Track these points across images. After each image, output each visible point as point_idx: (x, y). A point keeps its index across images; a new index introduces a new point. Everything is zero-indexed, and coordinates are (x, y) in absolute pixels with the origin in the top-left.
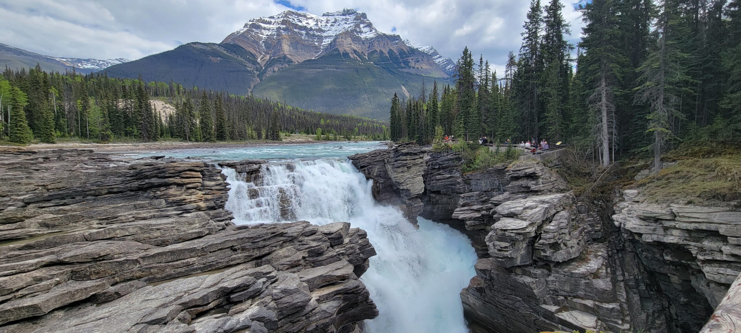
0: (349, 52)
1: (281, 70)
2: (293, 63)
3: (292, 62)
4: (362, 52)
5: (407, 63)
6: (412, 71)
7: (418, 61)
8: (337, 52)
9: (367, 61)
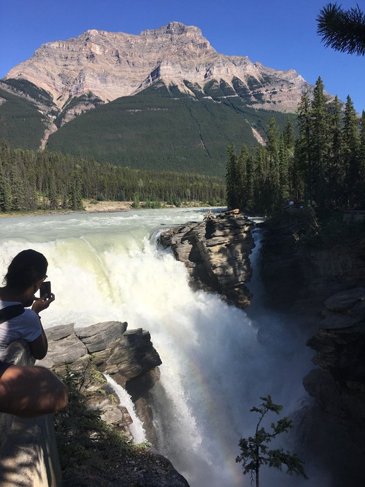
0: (177, 84)
1: (85, 112)
2: (101, 103)
3: (100, 101)
4: (197, 84)
5: (259, 97)
6: (267, 106)
7: (275, 93)
8: (161, 85)
9: (203, 95)
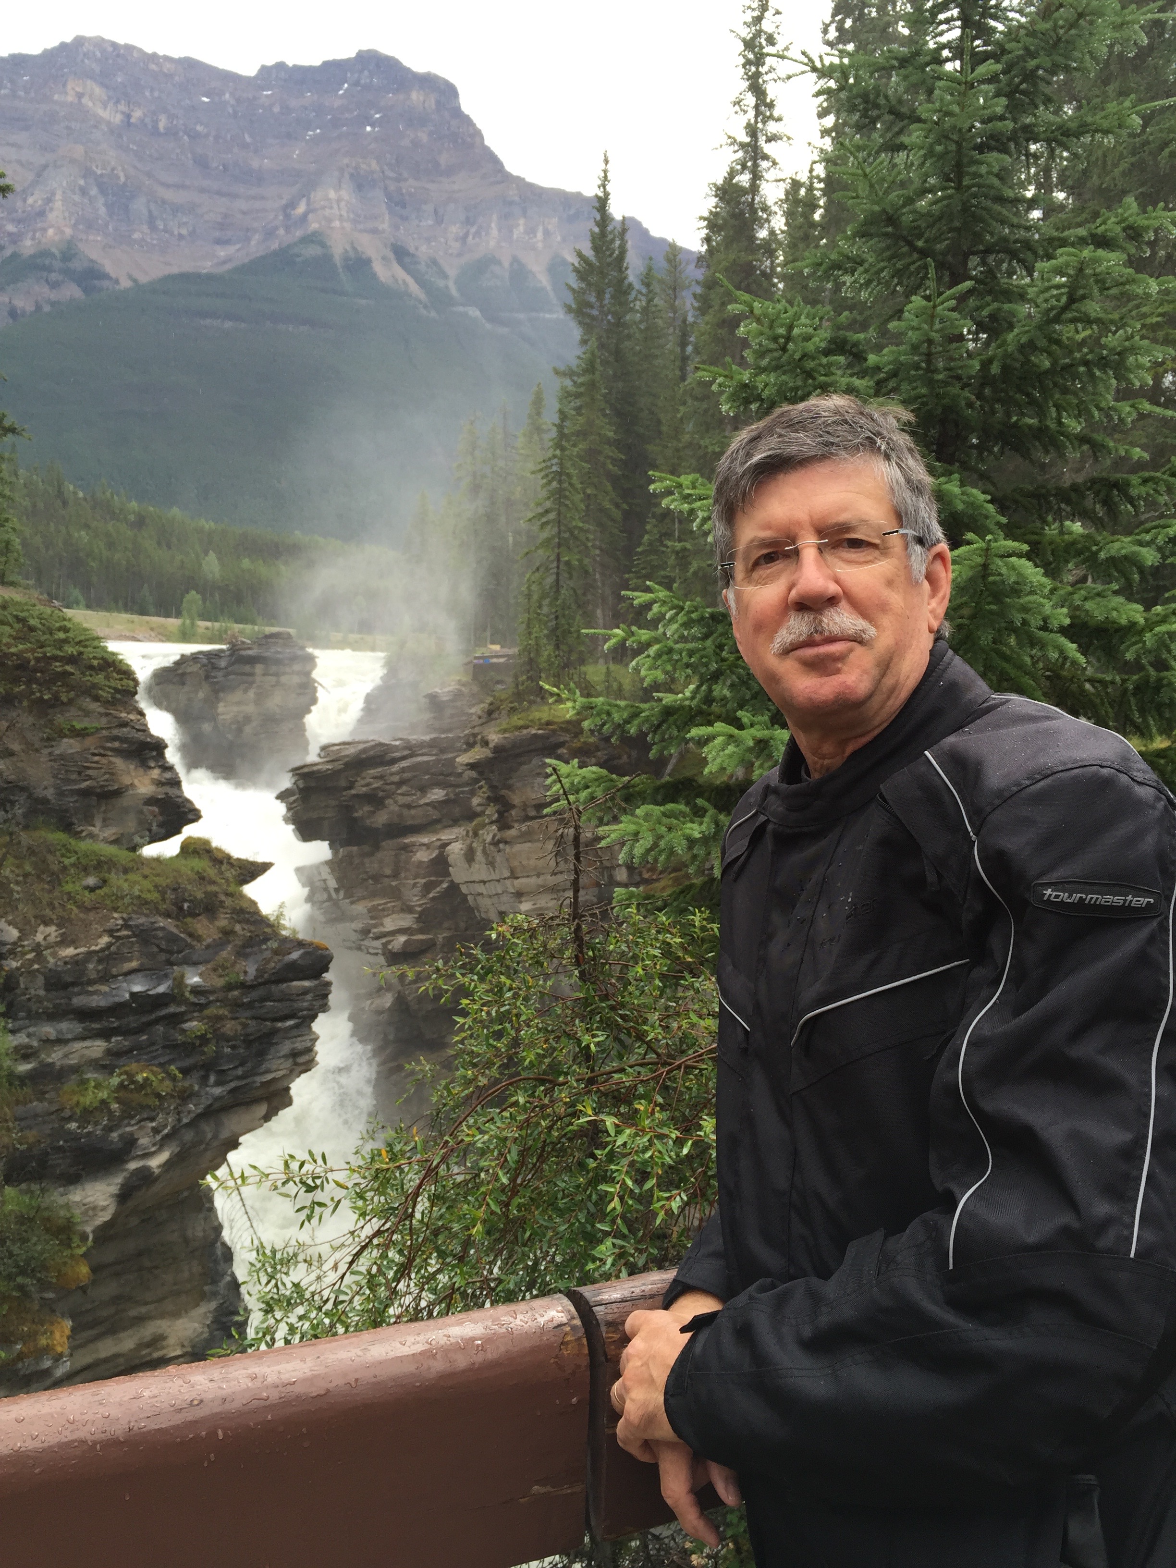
0: (371, 253)
1: (47, 309)
2: (106, 283)
3: (106, 276)
4: (434, 262)
8: (318, 251)
9: (453, 302)
